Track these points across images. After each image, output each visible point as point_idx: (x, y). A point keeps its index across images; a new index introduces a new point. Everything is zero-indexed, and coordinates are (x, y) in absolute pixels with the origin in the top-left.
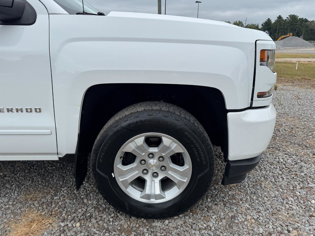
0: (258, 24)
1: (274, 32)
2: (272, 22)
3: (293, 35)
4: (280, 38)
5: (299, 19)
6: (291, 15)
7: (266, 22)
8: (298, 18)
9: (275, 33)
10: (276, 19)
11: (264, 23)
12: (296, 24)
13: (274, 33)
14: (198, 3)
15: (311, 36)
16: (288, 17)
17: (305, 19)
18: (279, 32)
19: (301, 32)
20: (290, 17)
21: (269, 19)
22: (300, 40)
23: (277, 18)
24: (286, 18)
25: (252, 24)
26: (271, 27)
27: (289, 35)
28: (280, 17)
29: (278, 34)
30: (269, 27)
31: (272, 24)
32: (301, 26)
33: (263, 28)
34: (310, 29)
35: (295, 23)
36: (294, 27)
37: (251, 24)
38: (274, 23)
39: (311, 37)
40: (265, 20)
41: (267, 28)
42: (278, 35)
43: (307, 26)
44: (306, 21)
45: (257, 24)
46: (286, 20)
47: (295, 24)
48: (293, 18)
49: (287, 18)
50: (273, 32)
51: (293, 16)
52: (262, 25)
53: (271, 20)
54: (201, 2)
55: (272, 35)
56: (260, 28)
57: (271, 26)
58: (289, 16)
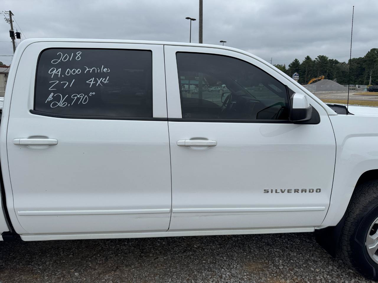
0: (285, 64)
1: (303, 74)
2: (299, 63)
3: (325, 78)
4: (311, 81)
5: (329, 60)
6: (320, 56)
7: (293, 63)
8: (328, 59)
9: (304, 74)
10: (304, 59)
11: (291, 64)
12: (326, 66)
13: (303, 75)
14: (223, 43)
15: (343, 79)
16: (317, 58)
17: (336, 60)
18: (308, 74)
19: (332, 74)
20: (319, 58)
21: (296, 60)
22: (333, 83)
23: (306, 58)
24: (315, 60)
25: (278, 65)
27: (321, 78)
28: (308, 58)
29: (307, 76)
30: (297, 68)
31: (300, 65)
32: (332, 67)
33: (291, 69)
34: (342, 71)
35: (325, 65)
36: (324, 69)
38: (302, 64)
39: (343, 80)
40: (292, 61)
41: (295, 69)
42: (307, 77)
43: (338, 69)
44: (336, 62)
45: (283, 65)
46: (315, 61)
47: (324, 66)
48: (322, 58)
49: (316, 59)
50: (302, 74)
51: (323, 56)
52: (289, 66)
53: (298, 61)
54: (226, 42)
55: (301, 76)
56: (288, 69)
57: (299, 68)
58: (318, 57)
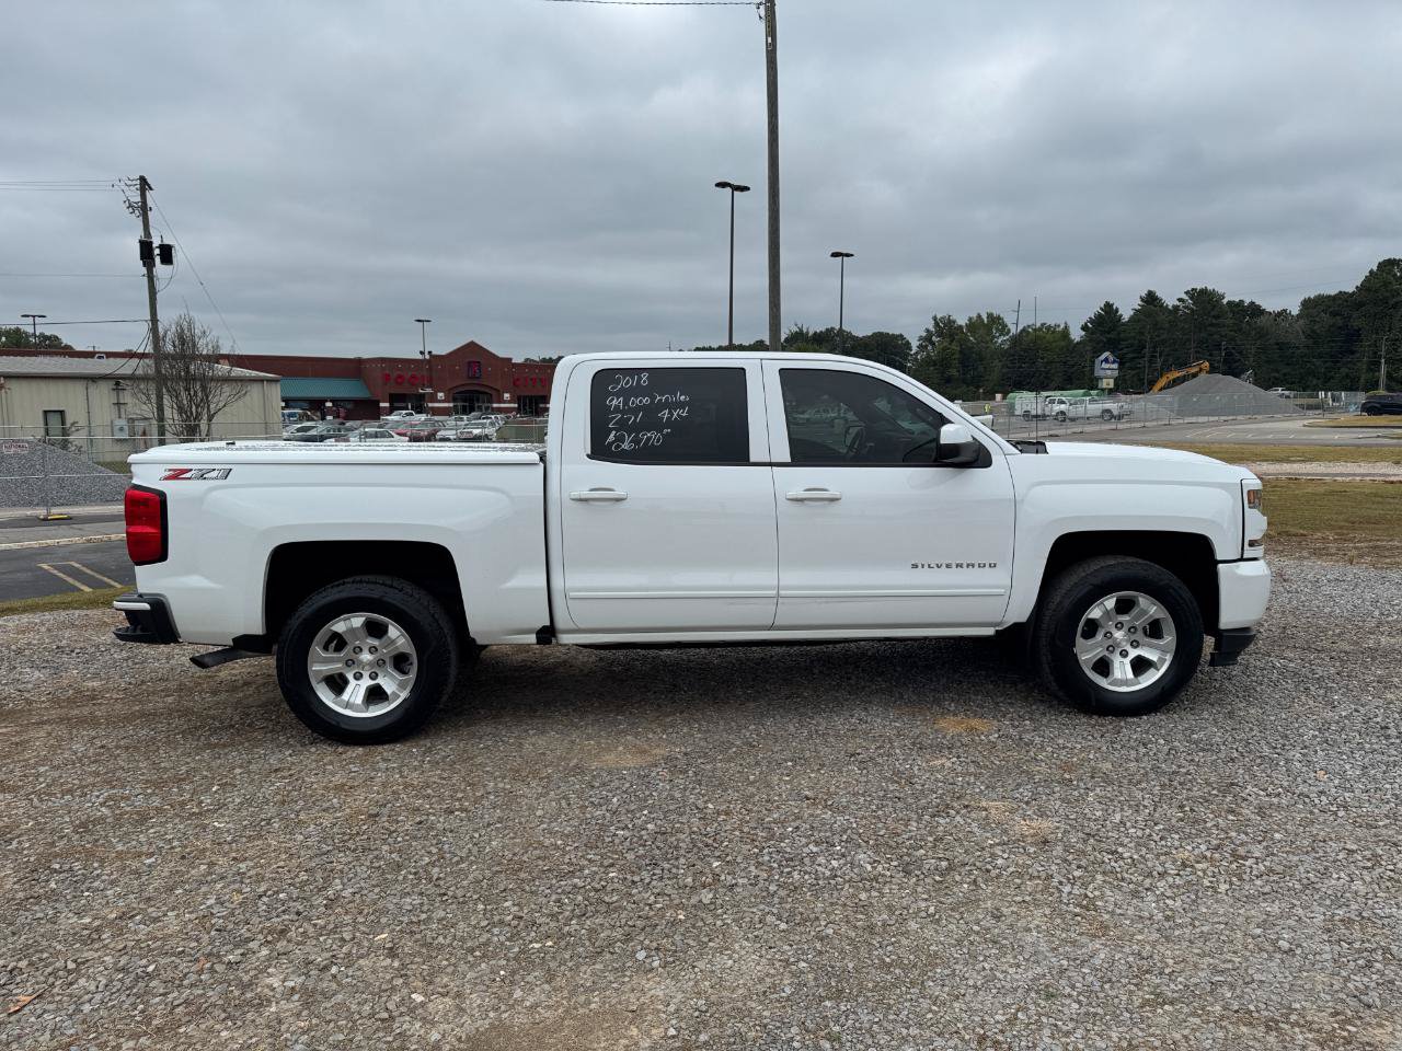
0: (1066, 323)
1: (1135, 355)
2: (1121, 316)
3: (1213, 370)
4: (1162, 382)
5: (1229, 302)
6: (1193, 289)
7: (1099, 316)
8: (1225, 301)
9: (1138, 358)
10: (1137, 304)
11: (1091, 321)
12: (1217, 325)
13: (1134, 358)
15: (1285, 371)
16: (1185, 297)
17: (1252, 303)
18: (1155, 357)
19: (1240, 353)
20: (1191, 299)
21: (1108, 307)
22: (1242, 388)
23: (1142, 300)
24: (1178, 304)
25: (1043, 325)
26: (1122, 335)
27: (1196, 369)
28: (1151, 299)
29: (1150, 362)
30: (1113, 335)
31: (1124, 324)
32: (1240, 330)
33: (1090, 341)
34: (1278, 344)
35: (1214, 321)
36: (1212, 335)
37: (1038, 325)
38: (1132, 319)
39: (1285, 375)
41: (1105, 340)
42: (1150, 367)
43: (1262, 334)
44: (1255, 310)
45: (1063, 326)
46: (1176, 308)
47: (1212, 325)
48: (1204, 299)
49: (1180, 300)
50: (1131, 355)
51: (1204, 292)
52: (1084, 328)
53: (1117, 310)
55: (1127, 365)
56: (1077, 339)
57: (1119, 334)
58: (1186, 293)
